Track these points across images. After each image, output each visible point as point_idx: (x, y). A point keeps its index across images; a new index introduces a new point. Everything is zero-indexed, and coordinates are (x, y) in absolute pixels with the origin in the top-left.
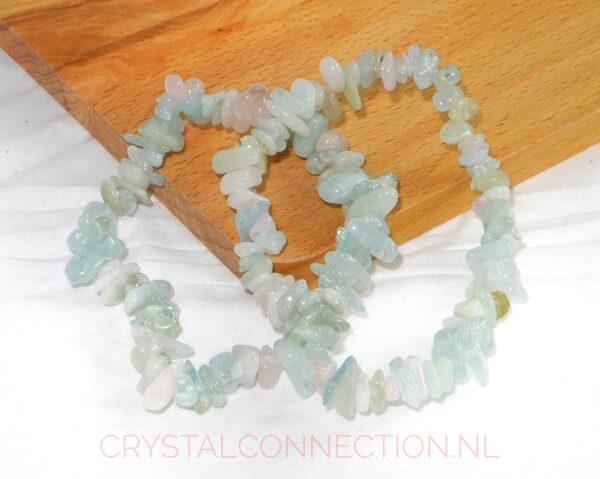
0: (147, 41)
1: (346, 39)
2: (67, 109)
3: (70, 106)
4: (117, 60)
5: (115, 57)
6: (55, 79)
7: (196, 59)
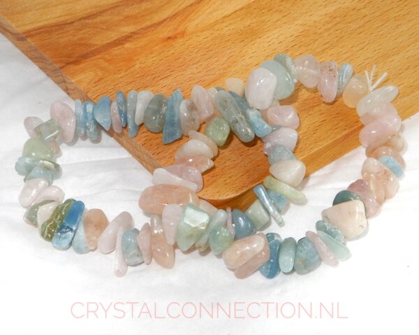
0: (120, 47)
1: (253, 42)
2: (68, 94)
3: (70, 92)
4: (101, 60)
5: (100, 58)
6: (59, 74)
7: (154, 58)
